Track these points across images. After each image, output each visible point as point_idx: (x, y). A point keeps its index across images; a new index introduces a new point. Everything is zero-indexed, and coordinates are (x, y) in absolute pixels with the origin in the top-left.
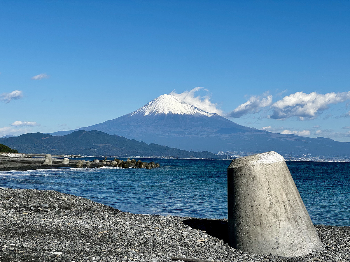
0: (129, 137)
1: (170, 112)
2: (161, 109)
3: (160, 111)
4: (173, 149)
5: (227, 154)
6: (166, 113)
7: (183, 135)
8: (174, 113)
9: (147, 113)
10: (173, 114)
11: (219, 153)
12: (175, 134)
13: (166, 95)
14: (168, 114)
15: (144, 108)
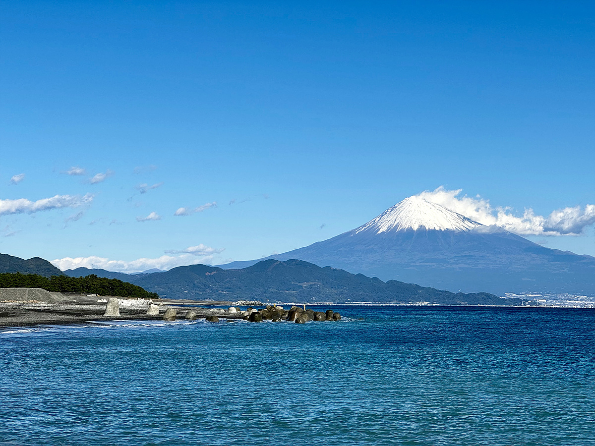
0: (353, 270)
1: (421, 226)
2: (406, 221)
3: (405, 225)
4: (427, 290)
5: (522, 297)
6: (415, 227)
7: (445, 265)
8: (429, 228)
9: (383, 229)
10: (427, 229)
11: (508, 296)
12: (430, 264)
13: (413, 197)
14: (418, 230)
15: (377, 220)
